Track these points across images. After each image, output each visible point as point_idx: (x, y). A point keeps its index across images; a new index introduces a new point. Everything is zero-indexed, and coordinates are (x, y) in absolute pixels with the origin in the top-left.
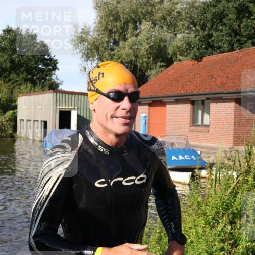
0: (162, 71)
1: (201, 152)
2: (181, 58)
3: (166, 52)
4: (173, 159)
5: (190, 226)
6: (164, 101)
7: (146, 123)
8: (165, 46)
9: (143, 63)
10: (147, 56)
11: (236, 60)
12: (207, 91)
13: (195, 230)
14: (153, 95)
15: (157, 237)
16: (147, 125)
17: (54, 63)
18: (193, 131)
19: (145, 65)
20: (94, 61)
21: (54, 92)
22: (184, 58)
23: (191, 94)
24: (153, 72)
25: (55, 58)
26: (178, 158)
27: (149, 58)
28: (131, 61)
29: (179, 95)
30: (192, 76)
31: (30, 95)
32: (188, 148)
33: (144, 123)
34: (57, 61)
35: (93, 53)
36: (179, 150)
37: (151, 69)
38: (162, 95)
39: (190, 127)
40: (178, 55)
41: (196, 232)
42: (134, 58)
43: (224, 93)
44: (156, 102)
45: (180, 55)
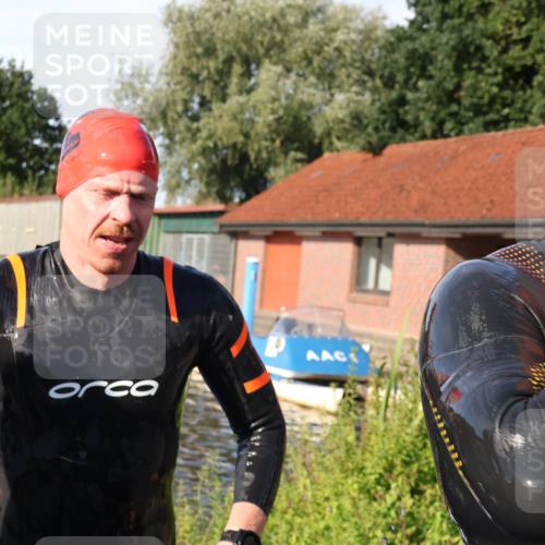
1: (371, 348)
2: (338, 144)
6: (297, 234)
7: (256, 279)
8: (309, 119)
9: (259, 152)
10: (269, 137)
11: (454, 157)
12: (389, 219)
14: (275, 218)
16: (259, 281)
18: (355, 302)
19: (264, 155)
22: (345, 144)
23: (356, 222)
24: (281, 171)
28: (234, 146)
29: (331, 222)
30: (359, 185)
31: (10, 203)
32: (344, 336)
33: (253, 278)
36: (323, 339)
37: (276, 165)
38: (294, 220)
39: (351, 292)
40: (335, 140)
42: (241, 139)
43: (423, 225)
44: (281, 235)
45: (339, 138)
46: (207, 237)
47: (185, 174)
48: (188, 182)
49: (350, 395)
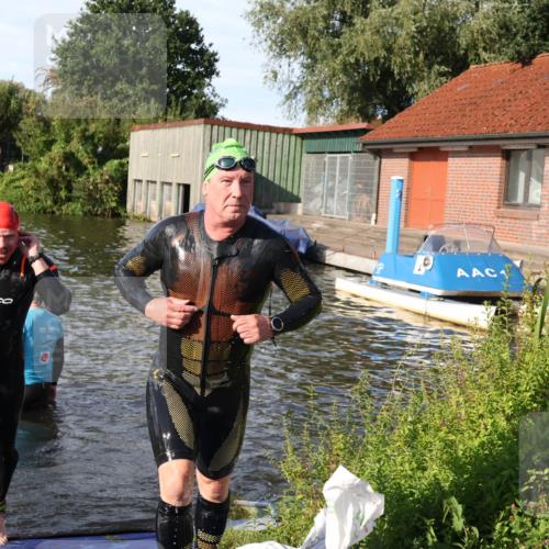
0: (442, 84)
1: (522, 264)
2: (484, 55)
3: (455, 44)
4: (459, 275)
5: (480, 412)
6: (442, 149)
7: (401, 196)
8: (453, 30)
10: (412, 49)
12: (539, 130)
13: (491, 421)
14: (420, 134)
15: (407, 432)
16: (404, 199)
17: (209, 61)
18: (503, 217)
19: (408, 68)
20: (296, 59)
21: (206, 123)
22: (492, 55)
23: (504, 135)
24: (424, 86)
25: (211, 50)
26: (470, 273)
27: (416, 54)
28: (377, 60)
29: (478, 136)
30: (507, 96)
31: (155, 128)
32: (494, 252)
33: (397, 195)
34: (217, 57)
35: (293, 41)
36: (473, 256)
37: (422, 79)
38: (439, 136)
39: (499, 208)
40: (481, 50)
41: (493, 425)
42: (383, 53)
44: (426, 151)
45: (485, 49)
46: (350, 157)
47: (326, 93)
48: (329, 100)
49: (503, 312)
